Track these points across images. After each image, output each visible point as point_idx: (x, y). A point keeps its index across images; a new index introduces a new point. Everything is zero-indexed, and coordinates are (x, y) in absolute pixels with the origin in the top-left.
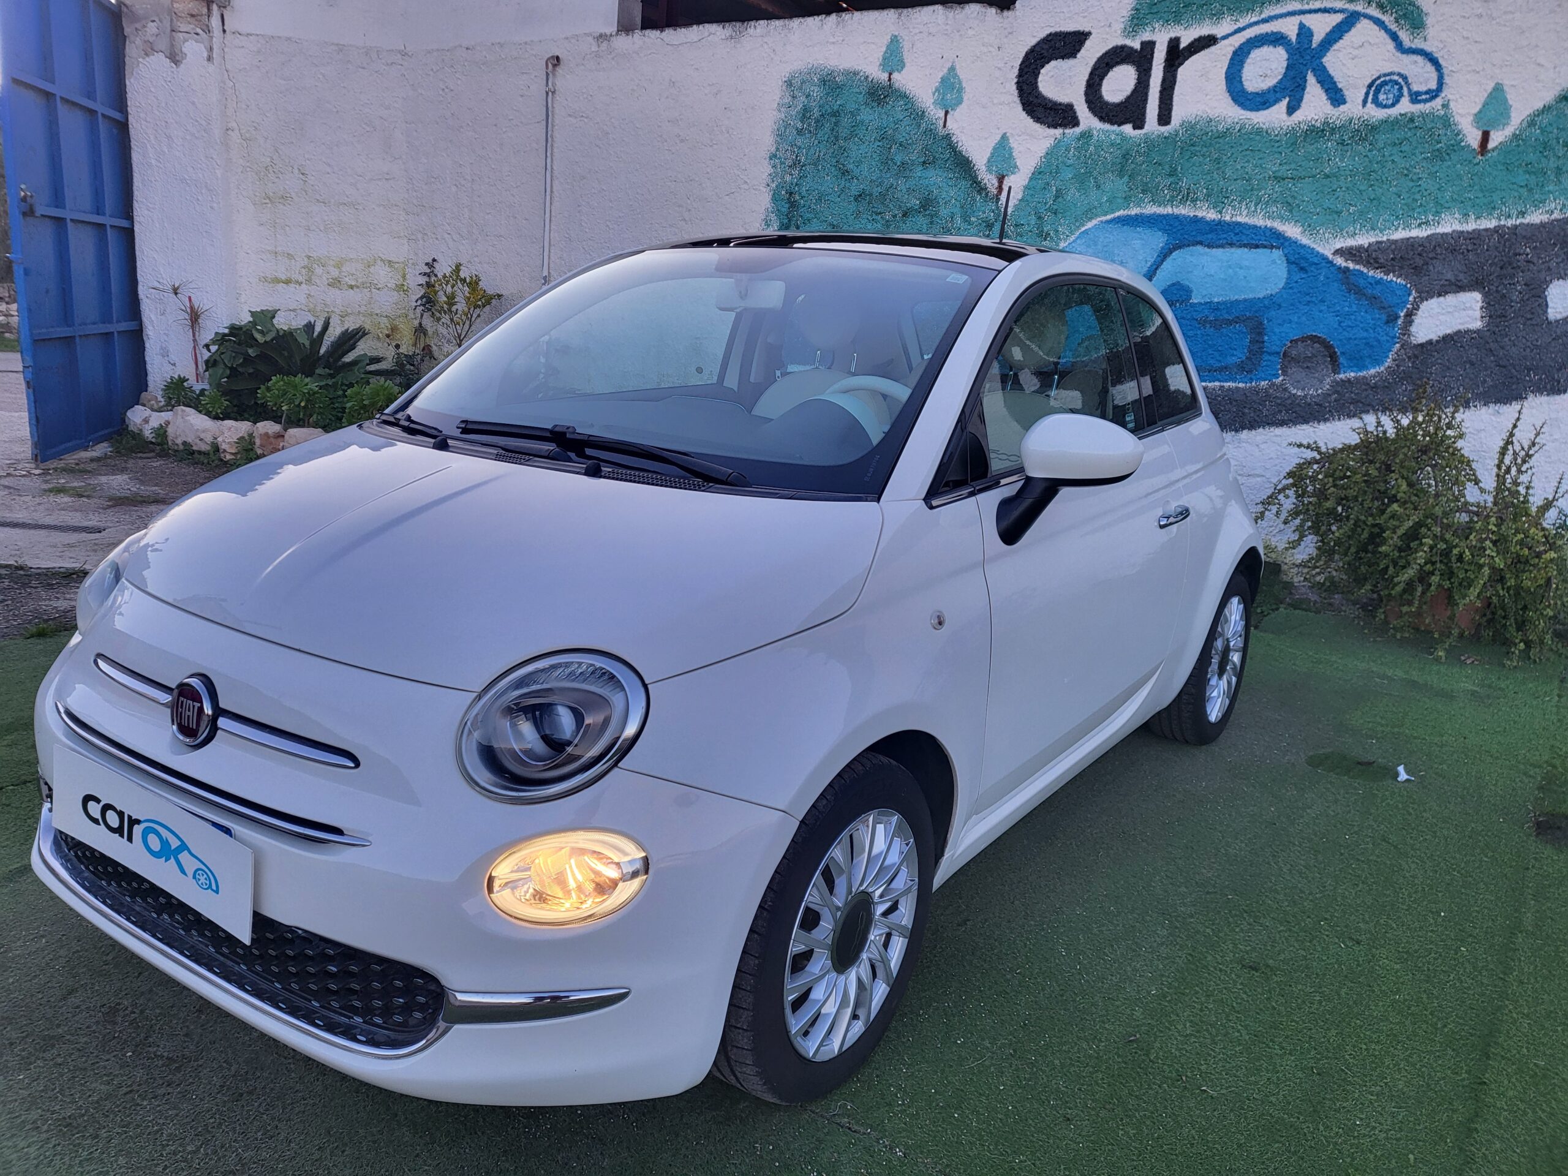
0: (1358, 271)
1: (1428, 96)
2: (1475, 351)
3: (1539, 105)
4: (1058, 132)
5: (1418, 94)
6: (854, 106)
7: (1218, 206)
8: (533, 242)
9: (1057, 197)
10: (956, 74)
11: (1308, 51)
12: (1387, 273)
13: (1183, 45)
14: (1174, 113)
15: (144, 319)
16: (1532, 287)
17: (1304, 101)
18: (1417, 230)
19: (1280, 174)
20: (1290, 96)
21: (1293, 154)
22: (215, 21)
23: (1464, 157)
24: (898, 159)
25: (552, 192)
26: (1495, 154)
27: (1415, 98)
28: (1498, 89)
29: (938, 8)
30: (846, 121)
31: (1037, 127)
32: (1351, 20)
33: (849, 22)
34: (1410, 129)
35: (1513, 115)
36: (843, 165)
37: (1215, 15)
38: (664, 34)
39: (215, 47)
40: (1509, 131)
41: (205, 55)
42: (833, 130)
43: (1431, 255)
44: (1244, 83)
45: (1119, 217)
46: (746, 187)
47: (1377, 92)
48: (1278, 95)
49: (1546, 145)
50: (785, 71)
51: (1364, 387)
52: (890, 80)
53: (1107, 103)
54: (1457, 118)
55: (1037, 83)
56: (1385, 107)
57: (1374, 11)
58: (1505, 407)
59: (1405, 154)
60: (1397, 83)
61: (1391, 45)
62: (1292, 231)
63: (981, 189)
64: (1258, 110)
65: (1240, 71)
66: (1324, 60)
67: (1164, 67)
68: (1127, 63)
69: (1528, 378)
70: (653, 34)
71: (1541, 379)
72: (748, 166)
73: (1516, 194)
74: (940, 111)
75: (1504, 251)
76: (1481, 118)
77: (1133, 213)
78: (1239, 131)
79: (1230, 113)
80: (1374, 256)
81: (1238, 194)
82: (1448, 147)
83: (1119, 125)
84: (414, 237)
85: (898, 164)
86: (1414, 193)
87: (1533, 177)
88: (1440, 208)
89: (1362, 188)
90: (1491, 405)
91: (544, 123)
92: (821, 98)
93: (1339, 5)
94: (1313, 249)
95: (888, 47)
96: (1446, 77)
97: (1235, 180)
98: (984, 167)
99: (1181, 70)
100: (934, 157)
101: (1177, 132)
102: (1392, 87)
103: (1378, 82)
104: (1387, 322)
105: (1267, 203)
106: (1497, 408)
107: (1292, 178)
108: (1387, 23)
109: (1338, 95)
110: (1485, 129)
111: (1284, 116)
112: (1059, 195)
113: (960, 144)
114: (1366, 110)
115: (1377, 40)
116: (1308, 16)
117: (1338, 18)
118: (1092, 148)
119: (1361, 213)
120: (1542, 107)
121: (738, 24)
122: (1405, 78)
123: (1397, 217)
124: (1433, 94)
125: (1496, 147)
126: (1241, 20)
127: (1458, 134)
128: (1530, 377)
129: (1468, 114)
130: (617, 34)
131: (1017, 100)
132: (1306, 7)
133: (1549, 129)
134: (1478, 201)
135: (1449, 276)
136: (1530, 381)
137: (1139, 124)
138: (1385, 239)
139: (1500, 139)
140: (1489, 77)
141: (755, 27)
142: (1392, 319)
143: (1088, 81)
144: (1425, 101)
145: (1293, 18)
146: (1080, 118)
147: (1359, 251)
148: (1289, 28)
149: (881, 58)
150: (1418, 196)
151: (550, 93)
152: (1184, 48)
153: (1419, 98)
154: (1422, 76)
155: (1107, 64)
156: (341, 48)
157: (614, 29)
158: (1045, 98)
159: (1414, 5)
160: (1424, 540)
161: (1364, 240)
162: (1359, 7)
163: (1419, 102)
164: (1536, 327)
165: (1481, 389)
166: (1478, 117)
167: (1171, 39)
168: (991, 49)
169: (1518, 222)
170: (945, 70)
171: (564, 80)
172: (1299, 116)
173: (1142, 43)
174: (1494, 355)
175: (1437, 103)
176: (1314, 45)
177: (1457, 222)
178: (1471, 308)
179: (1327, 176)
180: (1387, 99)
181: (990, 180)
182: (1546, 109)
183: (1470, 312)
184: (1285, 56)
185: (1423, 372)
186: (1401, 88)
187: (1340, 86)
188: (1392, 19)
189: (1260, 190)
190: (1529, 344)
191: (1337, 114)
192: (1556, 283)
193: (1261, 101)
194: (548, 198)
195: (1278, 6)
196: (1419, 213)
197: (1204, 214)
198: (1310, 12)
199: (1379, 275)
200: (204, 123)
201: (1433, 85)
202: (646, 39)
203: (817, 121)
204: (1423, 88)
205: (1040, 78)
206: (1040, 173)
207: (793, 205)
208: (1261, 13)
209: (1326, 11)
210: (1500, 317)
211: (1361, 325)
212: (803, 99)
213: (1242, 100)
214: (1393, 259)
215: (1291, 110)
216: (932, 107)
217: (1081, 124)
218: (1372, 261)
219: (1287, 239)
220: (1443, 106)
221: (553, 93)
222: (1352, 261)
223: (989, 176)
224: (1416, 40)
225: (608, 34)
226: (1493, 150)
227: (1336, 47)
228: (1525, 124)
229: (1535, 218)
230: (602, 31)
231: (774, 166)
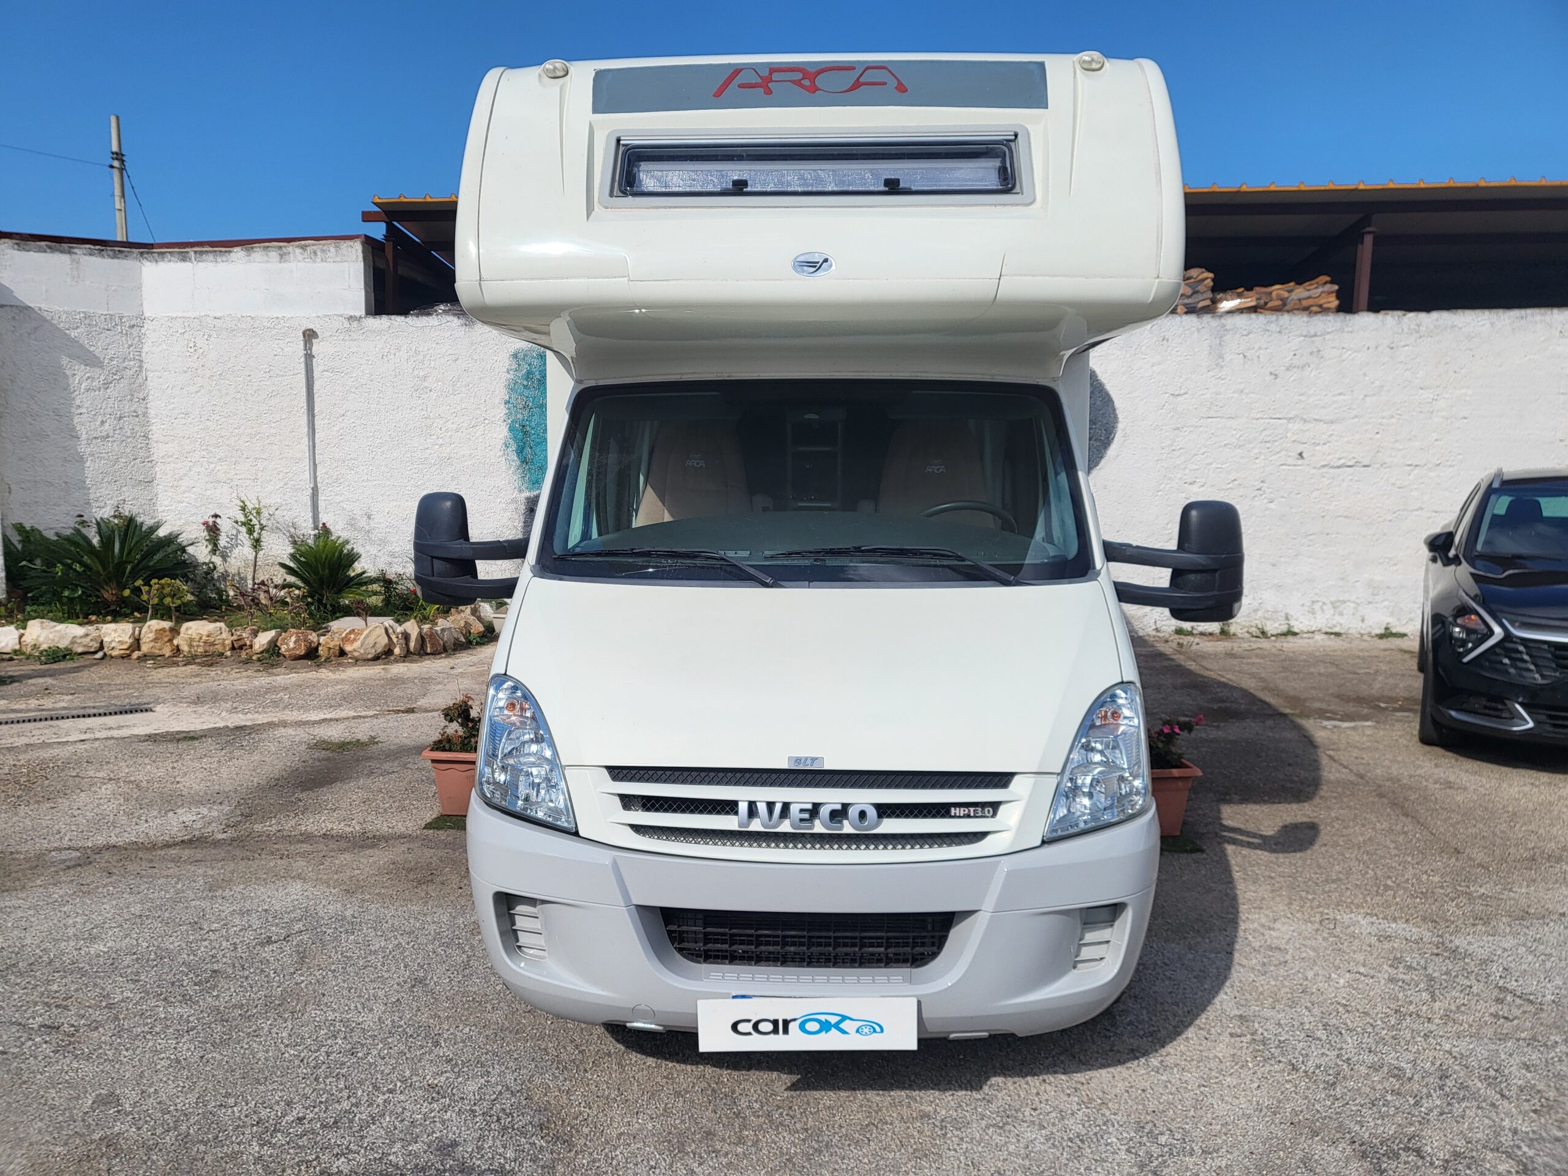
38: (408, 319)
46: (487, 422)
50: (512, 349)
70: (399, 318)
72: (487, 408)
151: (309, 356)
157: (363, 313)
171: (320, 347)
202: (393, 322)
225: (361, 317)
230: (352, 314)
231: (509, 409)
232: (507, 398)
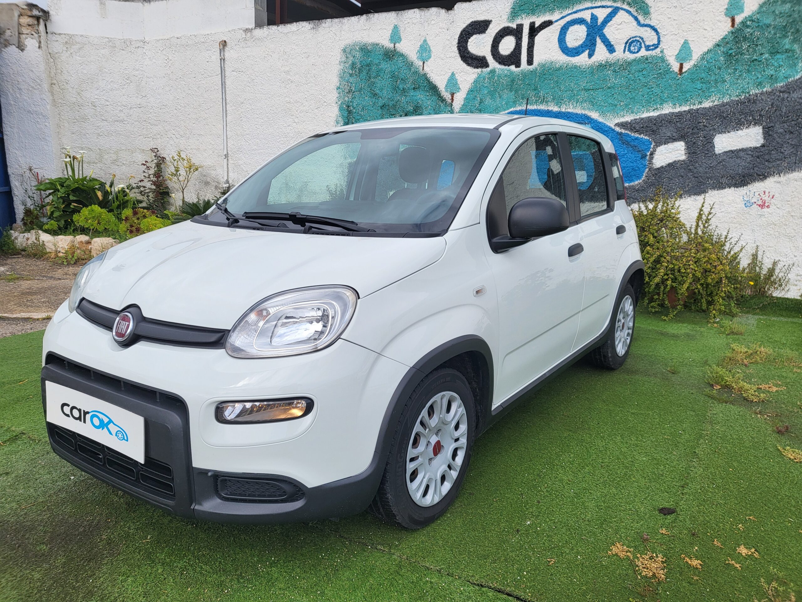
0: (626, 133)
1: (653, 47)
2: (683, 170)
3: (706, 50)
4: (479, 70)
5: (649, 46)
6: (377, 61)
7: (559, 104)
8: (218, 137)
9: (481, 103)
10: (427, 44)
11: (596, 27)
12: (640, 134)
13: (537, 25)
14: (534, 59)
15: (12, 185)
16: (707, 138)
17: (596, 51)
18: (653, 112)
19: (587, 88)
20: (589, 49)
21: (592, 77)
22: (42, 27)
23: (672, 76)
24: (401, 87)
25: (226, 111)
26: (686, 74)
27: (648, 48)
28: (686, 42)
29: (416, 10)
30: (374, 68)
31: (469, 68)
32: (616, 11)
33: (372, 19)
34: (646, 63)
35: (693, 55)
36: (374, 91)
37: (551, 10)
38: (279, 27)
39: (42, 41)
40: (692, 63)
41: (37, 45)
42: (368, 73)
43: (660, 125)
44: (567, 43)
45: (511, 112)
46: (325, 104)
47: (630, 46)
48: (583, 49)
49: (709, 69)
50: (342, 45)
51: (633, 190)
52: (394, 47)
53: (502, 55)
54: (668, 58)
55: (467, 46)
56: (634, 53)
57: (625, 7)
58: (699, 197)
59: (644, 76)
60: (639, 41)
61: (635, 23)
62: (594, 115)
63: (443, 100)
64: (574, 56)
65: (565, 37)
66: (604, 31)
67: (529, 37)
68: (511, 35)
69: (708, 182)
70: (274, 28)
71: (714, 182)
72: (326, 93)
73: (697, 93)
74: (421, 62)
75: (693, 121)
76: (679, 57)
77: (518, 109)
78: (566, 67)
79: (562, 58)
80: (633, 126)
81: (568, 98)
82: (664, 71)
83: (508, 66)
84: (155, 137)
85: (401, 89)
86: (650, 95)
87: (705, 85)
88: (663, 101)
89: (626, 93)
90: (692, 196)
91: (220, 75)
92: (361, 57)
93: (609, 4)
94: (605, 124)
95: (393, 31)
96: (661, 38)
97: (566, 91)
98: (444, 90)
99: (536, 38)
100: (419, 85)
101: (536, 69)
102: (637, 43)
103: (630, 41)
104: (642, 158)
105: (582, 102)
106: (695, 197)
107: (592, 89)
108: (632, 12)
109: (612, 48)
110: (681, 62)
111: (587, 59)
112: (481, 102)
113: (431, 78)
114: (625, 55)
115: (628, 21)
116: (595, 9)
117: (609, 10)
118: (496, 78)
119: (626, 105)
120: (707, 50)
121: (317, 21)
122: (642, 39)
123: (643, 106)
124: (656, 46)
125: (687, 71)
126: (564, 13)
127: (668, 65)
128: (709, 182)
129: (673, 55)
130: (255, 28)
131: (458, 55)
132: (594, 5)
133: (711, 61)
134: (680, 97)
135: (669, 134)
136: (709, 184)
137: (518, 65)
138: (638, 117)
139: (688, 67)
140: (681, 37)
141: (325, 22)
142: (644, 157)
143: (492, 45)
144: (653, 50)
145: (588, 11)
146: (489, 63)
147: (627, 124)
148: (586, 15)
149: (389, 37)
150: (652, 96)
151: (223, 60)
152: (537, 27)
153: (649, 48)
154: (650, 37)
155: (501, 36)
156: (110, 40)
157: (253, 26)
158: (472, 54)
159: (644, 3)
160: (663, 264)
161: (628, 118)
162: (619, 5)
163: (650, 50)
164: (710, 158)
165: (687, 189)
166: (678, 57)
167: (531, 23)
168: (444, 30)
169: (699, 107)
170: (422, 41)
171: (229, 53)
172: (594, 58)
173: (517, 25)
174: (692, 172)
175: (658, 50)
176: (599, 24)
177: (671, 108)
178: (680, 150)
179: (609, 88)
180: (635, 49)
181: (447, 95)
182: (709, 51)
183: (680, 152)
184: (586, 30)
185: (660, 182)
186: (641, 44)
187: (612, 43)
188: (635, 10)
189: (578, 95)
190: (707, 166)
191: (612, 57)
192: (718, 135)
193: (575, 52)
194: (224, 114)
195: (581, 5)
196: (653, 104)
197: (552, 108)
198: (596, 7)
199: (637, 135)
200: (38, 81)
201: (656, 42)
202: (270, 30)
203: (359, 69)
204: (651, 44)
205: (469, 44)
206: (471, 91)
207: (350, 112)
208: (573, 9)
209: (603, 7)
210: (693, 153)
211: (630, 160)
212: (352, 58)
213: (566, 51)
214: (642, 127)
215: (590, 56)
216: (416, 60)
217: (490, 66)
218: (633, 128)
219: (592, 119)
220: (661, 52)
221: (224, 60)
222: (624, 129)
223: (447, 94)
224: (646, 20)
225: (250, 28)
226: (685, 72)
227: (609, 24)
228: (699, 59)
229: (707, 104)
230: (247, 27)
231: (339, 93)
232: (338, 84)
